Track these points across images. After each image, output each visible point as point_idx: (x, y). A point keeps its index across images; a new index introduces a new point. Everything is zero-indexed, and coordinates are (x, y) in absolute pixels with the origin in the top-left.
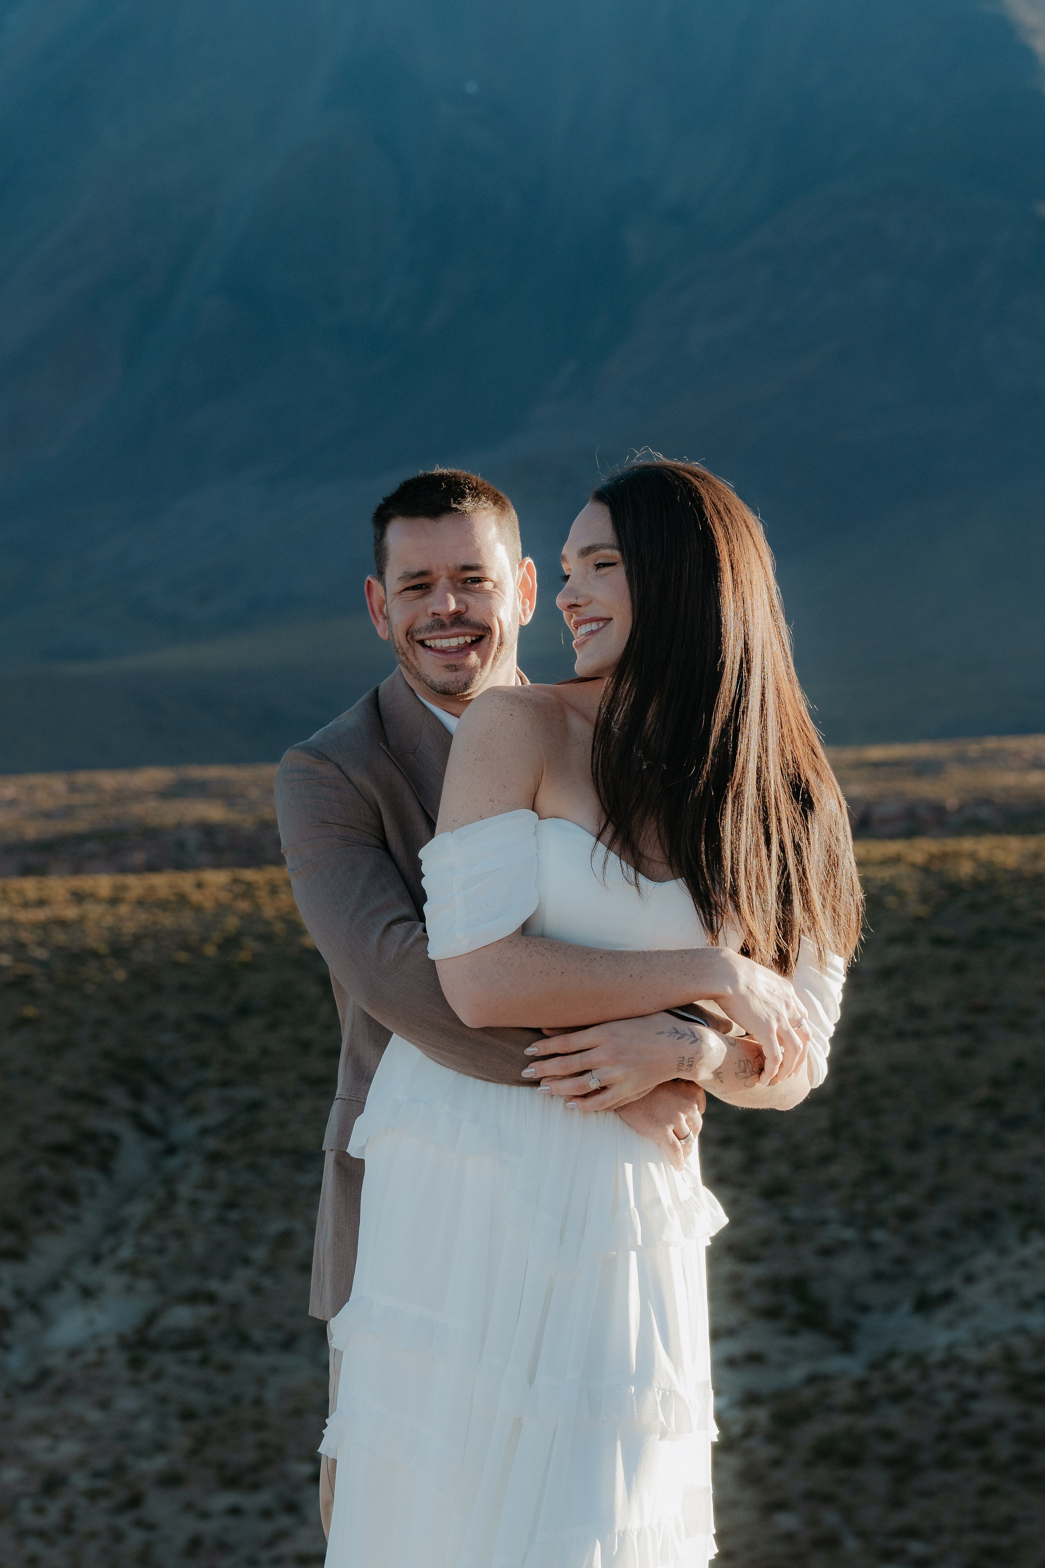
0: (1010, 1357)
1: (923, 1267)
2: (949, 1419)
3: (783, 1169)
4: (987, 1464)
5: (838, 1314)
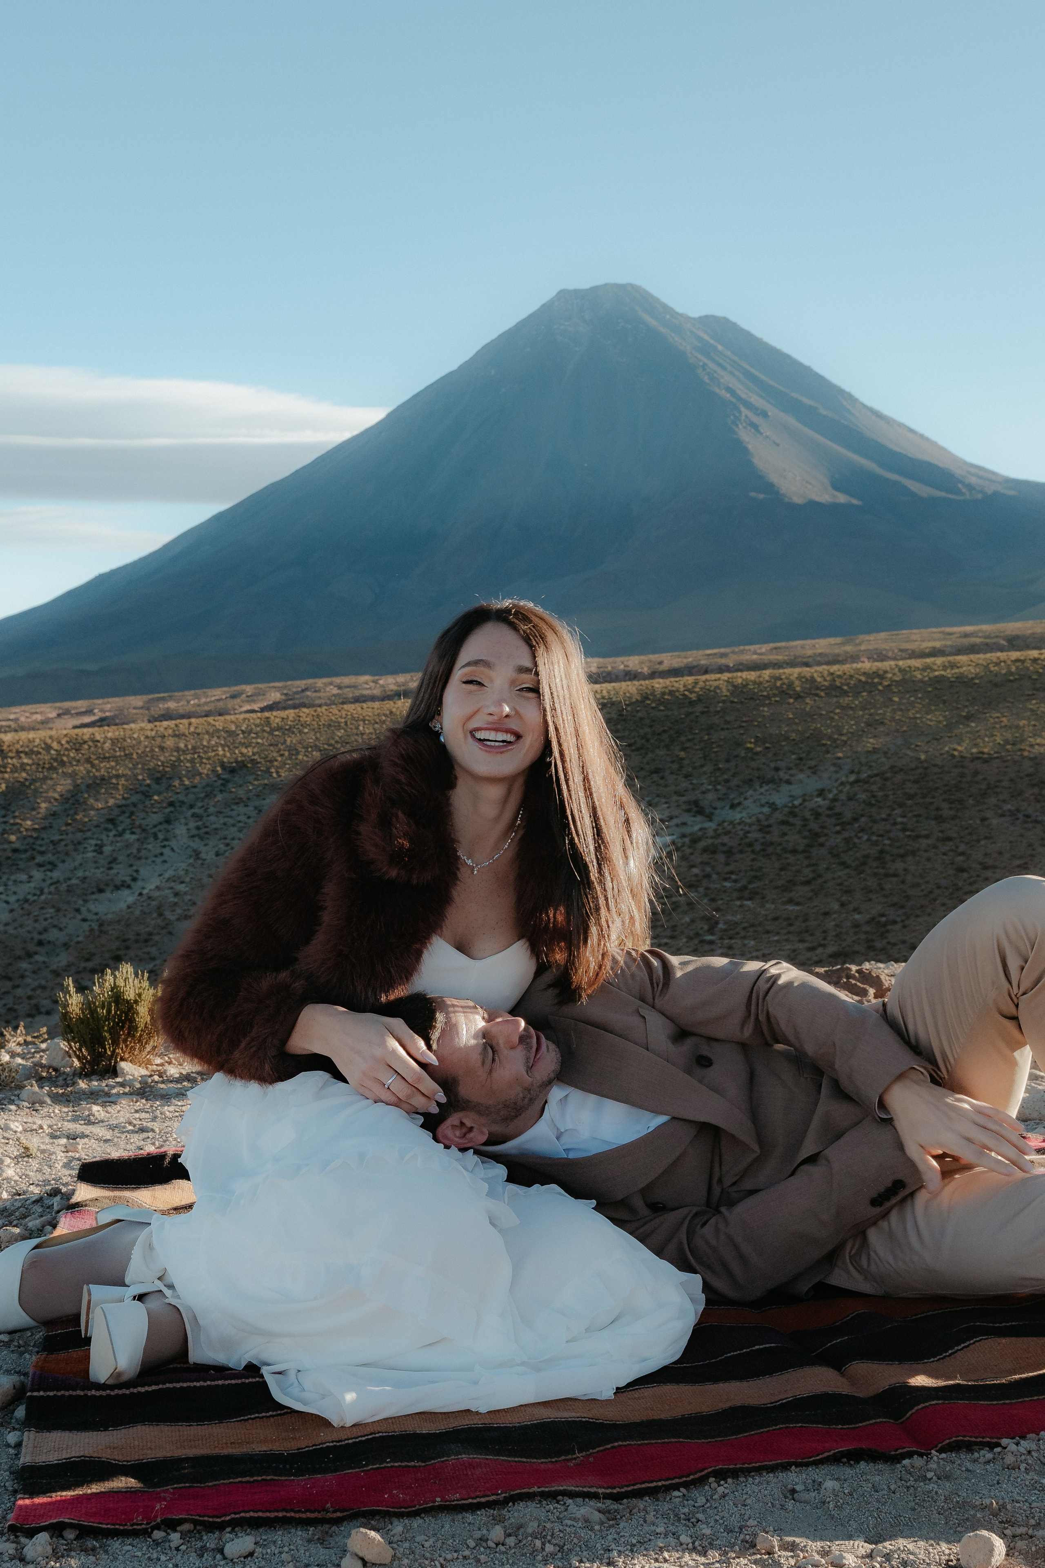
0: (758, 820)
1: (732, 796)
2: (741, 839)
3: (690, 770)
4: (753, 851)
5: (707, 811)
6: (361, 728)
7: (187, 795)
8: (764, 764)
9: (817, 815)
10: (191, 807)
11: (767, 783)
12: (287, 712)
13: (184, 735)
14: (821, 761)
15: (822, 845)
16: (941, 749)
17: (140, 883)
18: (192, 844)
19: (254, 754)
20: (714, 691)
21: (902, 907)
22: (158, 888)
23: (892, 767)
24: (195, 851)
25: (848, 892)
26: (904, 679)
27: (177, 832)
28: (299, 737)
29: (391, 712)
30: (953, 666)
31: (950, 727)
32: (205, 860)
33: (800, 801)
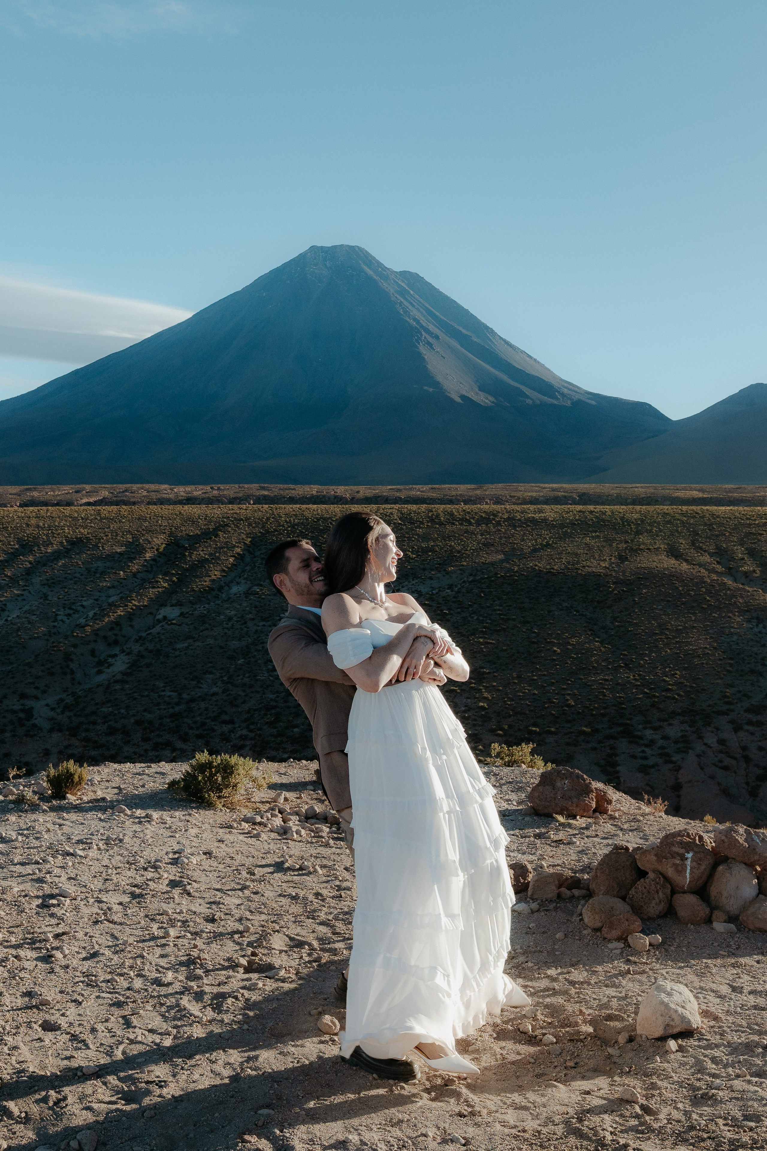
6: (160, 522)
8: (417, 565)
9: (447, 600)
11: (418, 578)
12: (112, 507)
13: (43, 517)
16: (528, 564)
17: (6, 613)
18: (43, 590)
19: (88, 533)
20: (390, 516)
21: (494, 663)
22: (18, 616)
23: (495, 574)
24: (44, 594)
26: (509, 517)
27: (34, 581)
28: (119, 525)
29: (180, 513)
30: (540, 511)
31: (535, 550)
33: (437, 591)
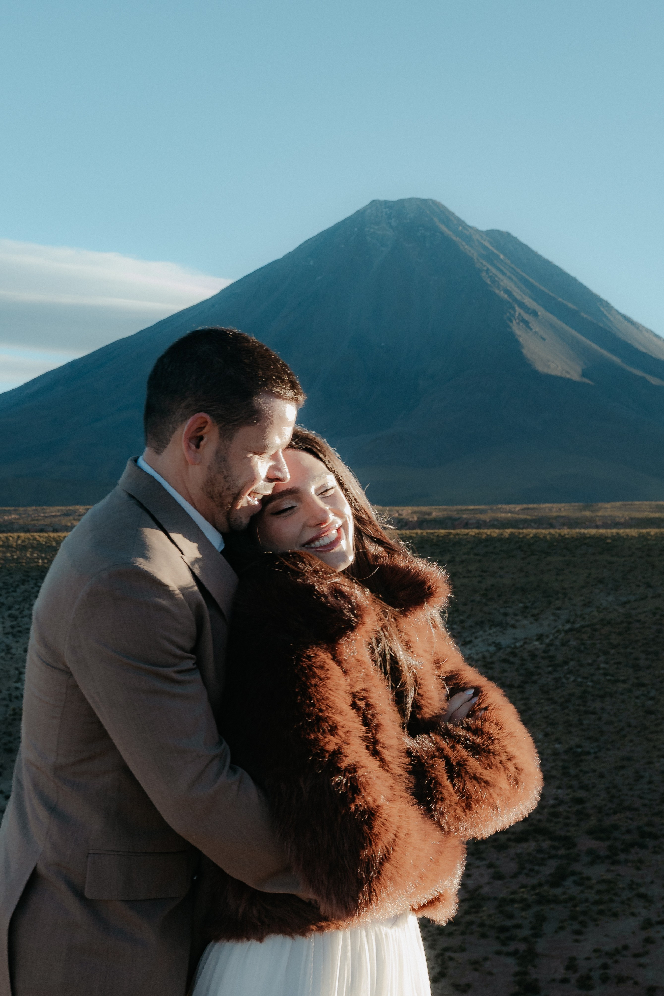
7: (7, 598)
8: (495, 609)
9: (533, 655)
10: (10, 608)
11: (496, 626)
13: (12, 547)
14: (542, 611)
15: (535, 682)
18: (6, 640)
21: (597, 740)
23: (602, 620)
24: (7, 646)
25: (553, 724)
32: (14, 654)
33: (521, 643)
